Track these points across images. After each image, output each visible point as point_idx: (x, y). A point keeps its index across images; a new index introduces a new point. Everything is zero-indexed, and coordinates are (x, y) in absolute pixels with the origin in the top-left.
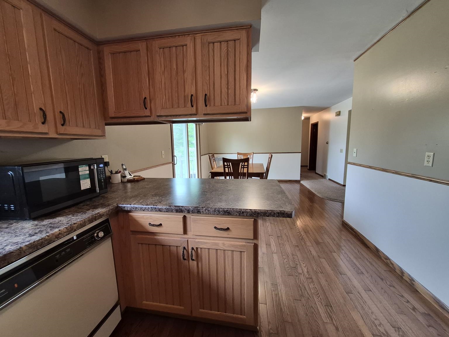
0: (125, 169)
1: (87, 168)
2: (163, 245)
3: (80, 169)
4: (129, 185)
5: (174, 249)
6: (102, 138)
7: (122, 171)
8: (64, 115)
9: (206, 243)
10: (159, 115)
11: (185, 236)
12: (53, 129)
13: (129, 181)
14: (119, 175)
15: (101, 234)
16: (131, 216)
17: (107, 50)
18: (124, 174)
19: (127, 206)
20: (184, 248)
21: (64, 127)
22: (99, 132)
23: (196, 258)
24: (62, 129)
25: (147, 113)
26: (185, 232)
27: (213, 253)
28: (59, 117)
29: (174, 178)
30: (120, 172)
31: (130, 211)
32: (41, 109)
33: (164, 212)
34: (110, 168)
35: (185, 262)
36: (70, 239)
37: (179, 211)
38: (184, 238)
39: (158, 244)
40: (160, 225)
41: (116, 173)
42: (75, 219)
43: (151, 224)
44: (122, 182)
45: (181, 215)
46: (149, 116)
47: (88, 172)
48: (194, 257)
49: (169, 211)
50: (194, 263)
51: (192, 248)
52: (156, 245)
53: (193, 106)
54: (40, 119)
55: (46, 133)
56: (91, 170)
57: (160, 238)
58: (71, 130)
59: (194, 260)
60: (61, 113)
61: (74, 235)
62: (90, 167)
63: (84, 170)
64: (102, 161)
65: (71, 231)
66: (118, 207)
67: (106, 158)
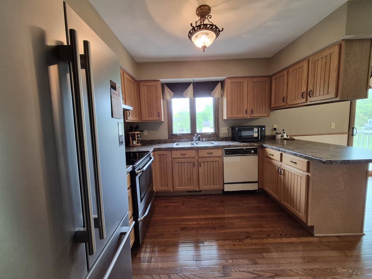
0: (284, 133)
1: (257, 129)
2: (273, 165)
3: (254, 129)
4: (285, 142)
5: (277, 167)
6: (268, 117)
7: (282, 133)
9: (287, 168)
11: (281, 163)
12: (249, 116)
13: (284, 139)
14: (280, 135)
15: (253, 152)
16: (265, 149)
17: (273, 78)
18: (283, 135)
19: (265, 145)
20: (279, 168)
22: (266, 115)
23: (283, 174)
24: (251, 115)
25: (285, 104)
26: (281, 160)
27: (290, 173)
28: (251, 111)
29: (348, 145)
30: (280, 134)
31: (266, 148)
32: (246, 110)
33: (274, 149)
34: (277, 131)
35: (280, 175)
36: (243, 149)
37: (279, 150)
38: (280, 163)
39: (272, 164)
40: (273, 155)
41: (278, 134)
42: (246, 144)
43: (270, 154)
44: (281, 139)
45: (280, 153)
46: (285, 106)
47: (257, 131)
48: (282, 173)
49: (275, 149)
50: (282, 176)
51: (282, 169)
52: (271, 164)
53: (304, 98)
54: (245, 113)
55: (247, 117)
56: (258, 130)
57: (273, 161)
58: (255, 115)
59: (282, 175)
60: (252, 109)
61: (245, 148)
62: (258, 129)
63: (256, 130)
64: (264, 127)
65: (244, 146)
66: (262, 145)
67: (275, 126)
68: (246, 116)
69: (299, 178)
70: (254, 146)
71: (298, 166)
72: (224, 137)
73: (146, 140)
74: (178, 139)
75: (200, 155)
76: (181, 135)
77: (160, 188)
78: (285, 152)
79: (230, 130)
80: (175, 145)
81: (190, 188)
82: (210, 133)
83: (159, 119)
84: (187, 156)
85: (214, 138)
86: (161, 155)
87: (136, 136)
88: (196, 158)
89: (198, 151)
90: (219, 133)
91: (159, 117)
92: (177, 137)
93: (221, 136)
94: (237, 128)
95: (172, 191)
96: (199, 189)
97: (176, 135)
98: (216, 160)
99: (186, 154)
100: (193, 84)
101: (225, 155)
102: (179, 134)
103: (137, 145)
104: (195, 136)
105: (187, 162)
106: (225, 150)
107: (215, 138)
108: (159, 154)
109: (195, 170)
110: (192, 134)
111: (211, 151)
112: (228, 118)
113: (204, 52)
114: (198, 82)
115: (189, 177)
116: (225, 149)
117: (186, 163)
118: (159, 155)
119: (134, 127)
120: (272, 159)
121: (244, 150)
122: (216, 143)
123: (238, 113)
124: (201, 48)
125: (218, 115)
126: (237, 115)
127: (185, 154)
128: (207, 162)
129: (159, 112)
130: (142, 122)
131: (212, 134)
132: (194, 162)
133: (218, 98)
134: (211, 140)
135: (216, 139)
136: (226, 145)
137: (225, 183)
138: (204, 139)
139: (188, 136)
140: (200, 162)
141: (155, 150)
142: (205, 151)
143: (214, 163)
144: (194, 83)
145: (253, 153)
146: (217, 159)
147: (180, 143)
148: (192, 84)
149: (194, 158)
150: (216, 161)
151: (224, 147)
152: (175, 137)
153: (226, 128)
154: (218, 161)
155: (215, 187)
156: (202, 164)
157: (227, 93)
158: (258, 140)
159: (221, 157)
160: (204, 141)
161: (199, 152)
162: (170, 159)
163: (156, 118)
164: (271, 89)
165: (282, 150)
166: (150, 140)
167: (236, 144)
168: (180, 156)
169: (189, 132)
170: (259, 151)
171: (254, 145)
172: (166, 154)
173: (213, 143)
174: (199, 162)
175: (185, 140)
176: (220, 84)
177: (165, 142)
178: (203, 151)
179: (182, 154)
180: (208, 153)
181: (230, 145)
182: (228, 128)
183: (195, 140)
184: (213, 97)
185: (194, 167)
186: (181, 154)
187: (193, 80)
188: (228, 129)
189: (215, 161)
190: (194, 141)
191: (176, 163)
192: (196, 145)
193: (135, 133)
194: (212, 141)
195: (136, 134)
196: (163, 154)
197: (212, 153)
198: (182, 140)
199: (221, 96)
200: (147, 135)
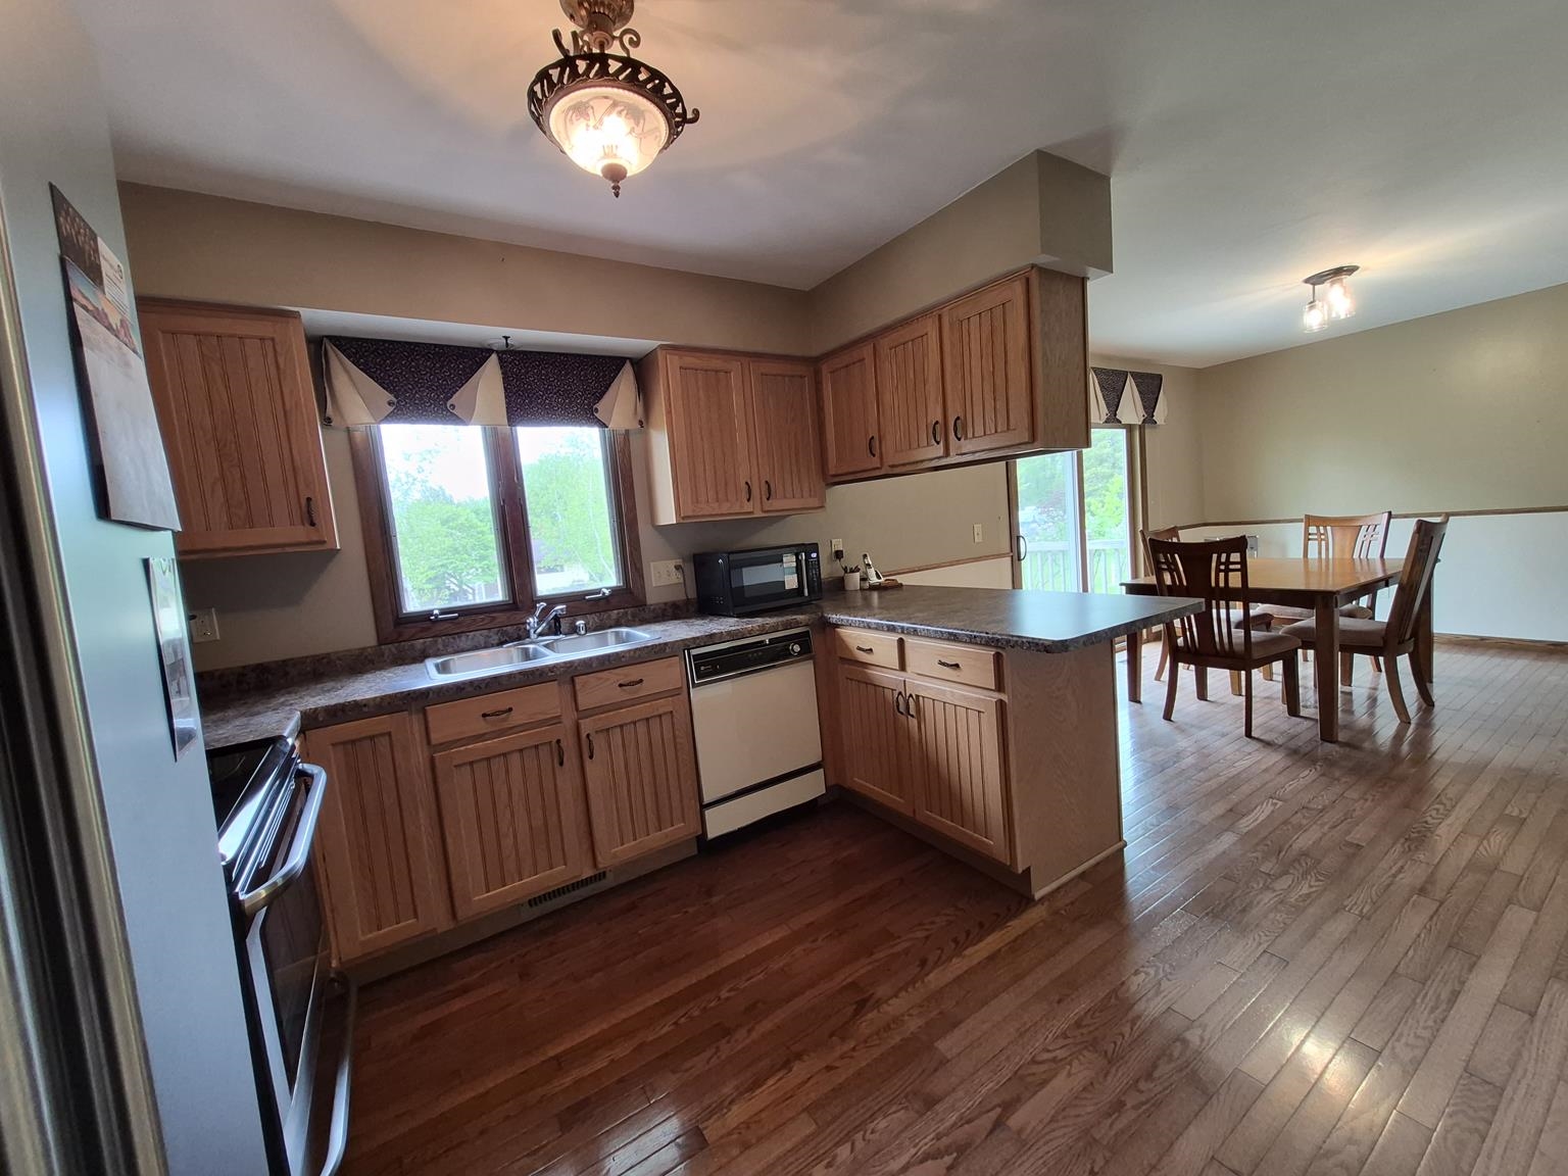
0: (868, 566)
1: (795, 558)
2: (875, 685)
3: (784, 559)
4: (875, 595)
5: (888, 693)
6: (820, 510)
8: (769, 486)
9: (930, 689)
10: (891, 463)
11: (902, 673)
12: (758, 507)
13: (873, 588)
14: (857, 575)
15: (797, 648)
16: (838, 634)
17: (825, 369)
18: (866, 573)
19: (834, 618)
20: (900, 693)
21: (770, 501)
22: (813, 502)
23: (916, 712)
24: (768, 505)
25: (875, 462)
26: (903, 667)
27: (939, 706)
28: (764, 488)
30: (858, 570)
31: (837, 626)
32: (747, 483)
33: (873, 629)
34: (844, 562)
35: (903, 718)
36: (762, 641)
37: (891, 629)
38: (900, 676)
39: (869, 683)
40: (871, 650)
41: (852, 571)
42: (770, 621)
43: (860, 649)
44: (862, 589)
45: (895, 637)
46: (878, 468)
47: (795, 564)
48: (912, 712)
49: (878, 628)
50: (913, 722)
51: (911, 696)
52: (867, 684)
53: (938, 443)
54: (745, 495)
55: (752, 513)
56: (798, 561)
57: (871, 672)
58: (777, 504)
59: (912, 716)
60: (767, 482)
61: (766, 638)
62: (797, 555)
63: (789, 561)
64: (814, 547)
65: (763, 631)
66: (823, 616)
67: (838, 545)
68: (748, 507)
69: (973, 716)
70: (797, 624)
71: (964, 675)
72: (666, 604)
73: (211, 673)
74: (440, 640)
75: (585, 702)
76: (456, 618)
77: (362, 938)
78: (915, 632)
79: (690, 569)
80: (429, 676)
81: (549, 875)
82: (607, 592)
83: (315, 538)
84: (516, 718)
85: (626, 613)
86: (353, 742)
88: (564, 719)
89: (572, 680)
90: (643, 587)
91: (310, 524)
92: (429, 628)
93: (653, 598)
94: (720, 561)
95: (443, 924)
96: (595, 865)
97: (424, 617)
98: (661, 711)
99: (510, 710)
100: (500, 359)
101: (698, 679)
102: (443, 611)
104: (537, 613)
105: (521, 751)
106: (696, 657)
107: (630, 611)
108: (342, 740)
109: (567, 780)
110: (515, 602)
111: (633, 673)
112: (683, 518)
113: (617, 195)
114: (525, 353)
115: (538, 822)
116: (694, 652)
117: (516, 757)
118: (344, 743)
120: (865, 665)
121: (766, 645)
122: (645, 636)
123: (721, 496)
124: (601, 175)
125: (632, 508)
126: (716, 505)
127: (504, 712)
128: (621, 726)
129: (309, 499)
131: (615, 591)
132: (558, 741)
133: (627, 431)
134: (612, 623)
135: (634, 616)
136: (698, 638)
137: (707, 799)
138: (580, 623)
139: (494, 618)
140: (588, 736)
141: (310, 723)
142: (609, 679)
143: (654, 724)
144: (504, 352)
145: (800, 653)
146: (663, 706)
147: (455, 657)
148: (494, 357)
149: (556, 720)
150: (660, 716)
151: (687, 645)
152: (423, 630)
153: (671, 564)
154: (671, 712)
155: (667, 836)
156: (599, 743)
157: (669, 412)
158: (798, 600)
159: (682, 693)
160: (583, 632)
161: (578, 687)
162: (419, 756)
163: (286, 532)
164: (819, 409)
165: (902, 628)
166: (244, 667)
167: (733, 628)
168: (482, 727)
169: (499, 595)
170: (816, 641)
171: (797, 622)
172: (389, 734)
173: (628, 638)
174: (584, 736)
175: (479, 636)
176: (628, 368)
177: (360, 664)
178: (601, 678)
179: (487, 711)
180: (621, 685)
181: (712, 636)
182: (679, 562)
183: (539, 630)
184: (603, 425)
185: (561, 764)
186: (484, 715)
187: (506, 338)
188: (677, 568)
189: (655, 716)
190: (533, 636)
191: (455, 766)
192: (551, 658)
194: (618, 624)
196: (372, 738)
197: (641, 681)
198: (463, 642)
199: (641, 423)
200: (218, 638)
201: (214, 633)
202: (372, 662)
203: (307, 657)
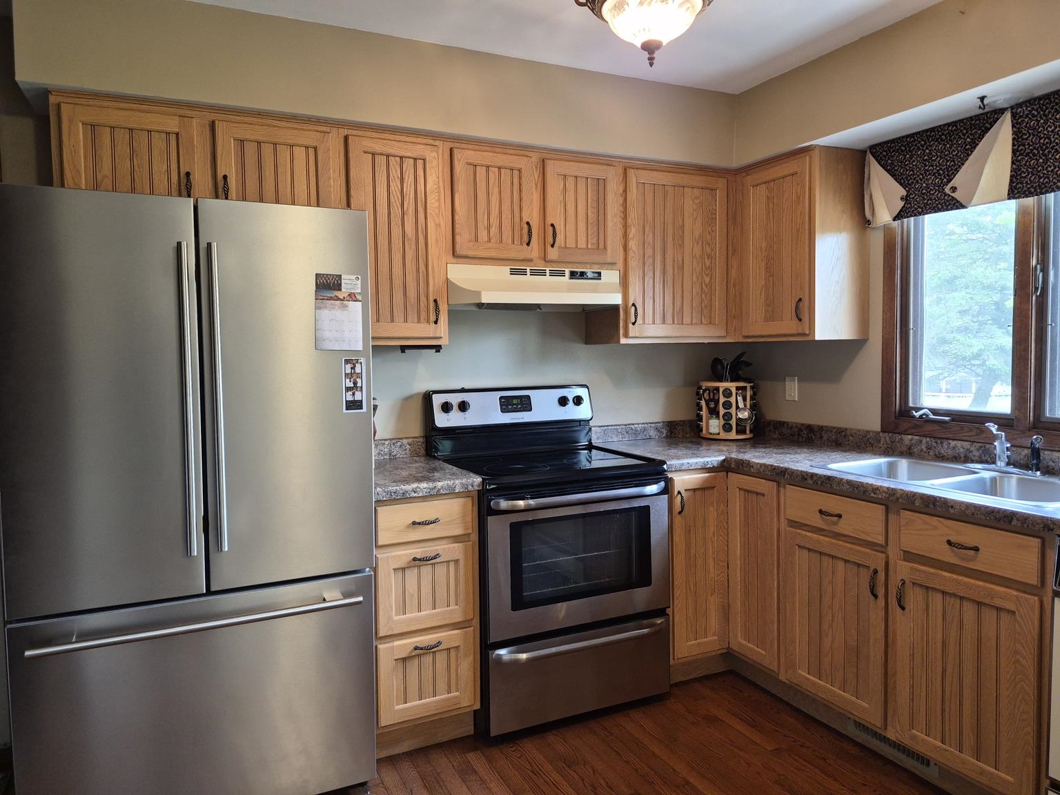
73: (788, 423)
74: (925, 441)
76: (947, 421)
77: (740, 640)
81: (853, 702)
83: (802, 332)
84: (844, 527)
87: (722, 400)
88: (888, 551)
91: (800, 320)
98: (997, 602)
99: (840, 516)
100: (1013, 116)
103: (723, 435)
105: (846, 561)
108: (745, 488)
109: (879, 616)
111: (968, 534)
114: (1047, 97)
115: (852, 641)
117: (840, 566)
118: (745, 490)
119: (728, 359)
127: (836, 516)
128: (944, 593)
129: (800, 299)
130: (745, 340)
132: (875, 570)
140: (903, 581)
142: (936, 528)
143: (987, 615)
144: (1021, 105)
146: (1002, 597)
148: (1007, 115)
149: (875, 547)
150: (997, 609)
154: (1013, 613)
156: (914, 598)
159: (1037, 595)
161: (902, 522)
163: (785, 327)
168: (818, 521)
172: (765, 495)
178: (927, 523)
179: (822, 508)
180: (949, 542)
185: (875, 596)
186: (821, 511)
189: (991, 605)
191: (798, 546)
193: (717, 389)
195: (721, 390)
196: (756, 494)
197: (978, 549)
200: (797, 399)
201: (794, 396)
202: (872, 445)
203: (834, 428)
